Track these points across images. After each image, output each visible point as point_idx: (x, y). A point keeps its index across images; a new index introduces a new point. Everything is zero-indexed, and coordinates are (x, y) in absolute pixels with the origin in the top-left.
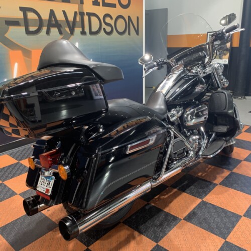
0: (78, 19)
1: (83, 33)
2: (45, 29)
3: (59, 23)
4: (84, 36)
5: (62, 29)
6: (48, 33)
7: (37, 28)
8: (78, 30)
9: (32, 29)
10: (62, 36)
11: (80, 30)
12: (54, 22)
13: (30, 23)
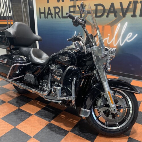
0: (131, 6)
1: (134, 15)
2: (106, 14)
3: (116, 10)
4: (134, 18)
5: (117, 14)
6: (107, 16)
7: (101, 14)
8: (129, 14)
9: (99, 14)
10: (116, 18)
11: (132, 13)
12: (112, 10)
13: (98, 11)
